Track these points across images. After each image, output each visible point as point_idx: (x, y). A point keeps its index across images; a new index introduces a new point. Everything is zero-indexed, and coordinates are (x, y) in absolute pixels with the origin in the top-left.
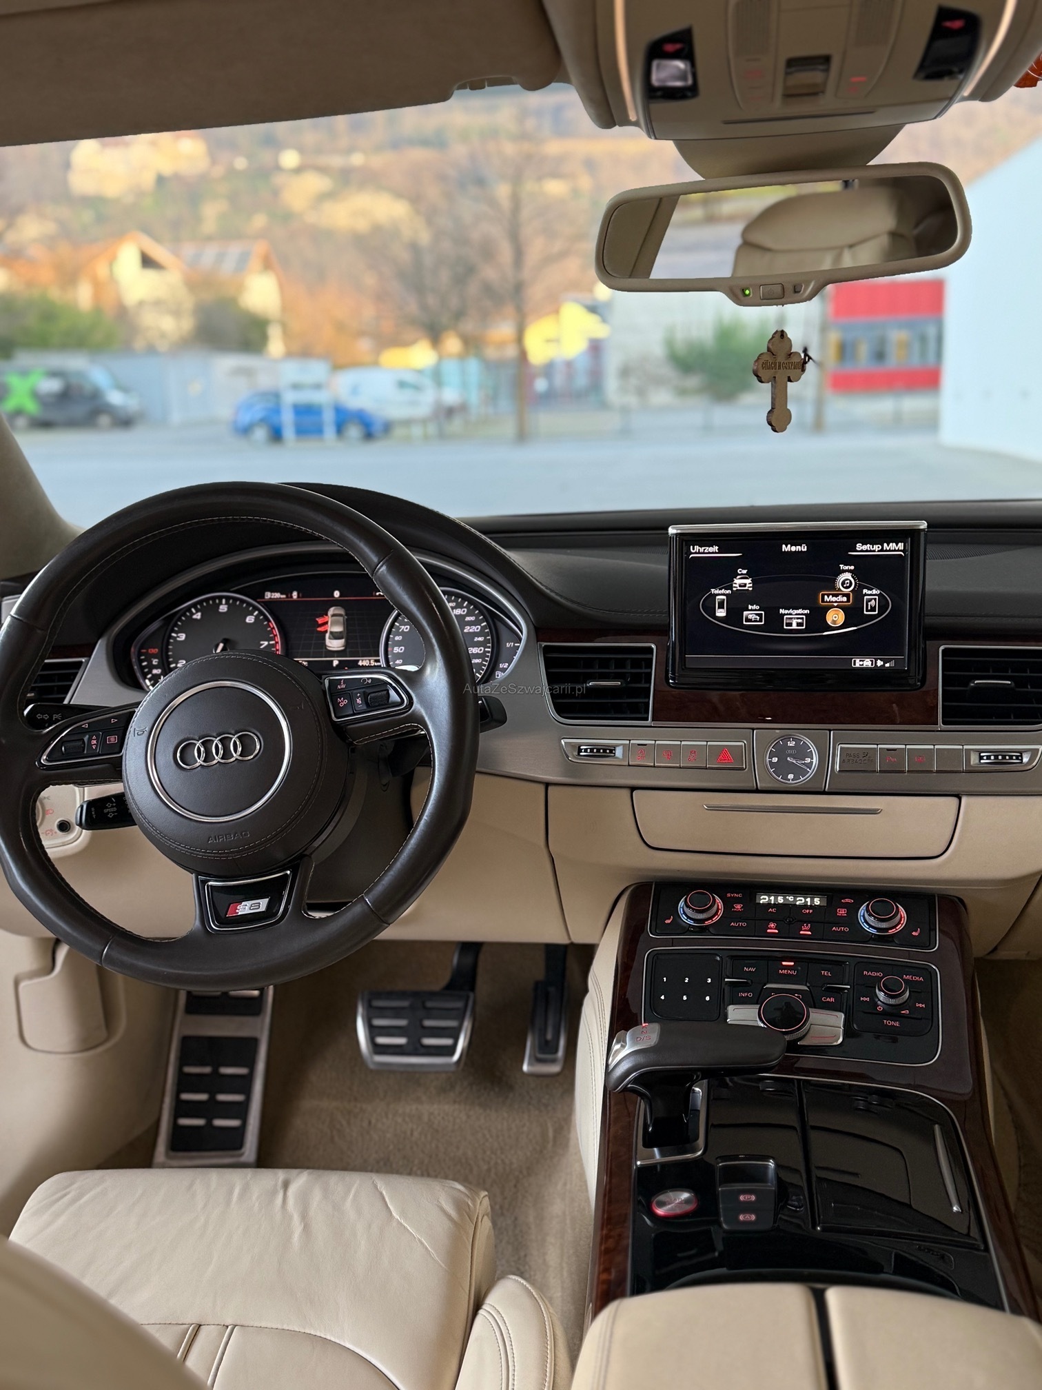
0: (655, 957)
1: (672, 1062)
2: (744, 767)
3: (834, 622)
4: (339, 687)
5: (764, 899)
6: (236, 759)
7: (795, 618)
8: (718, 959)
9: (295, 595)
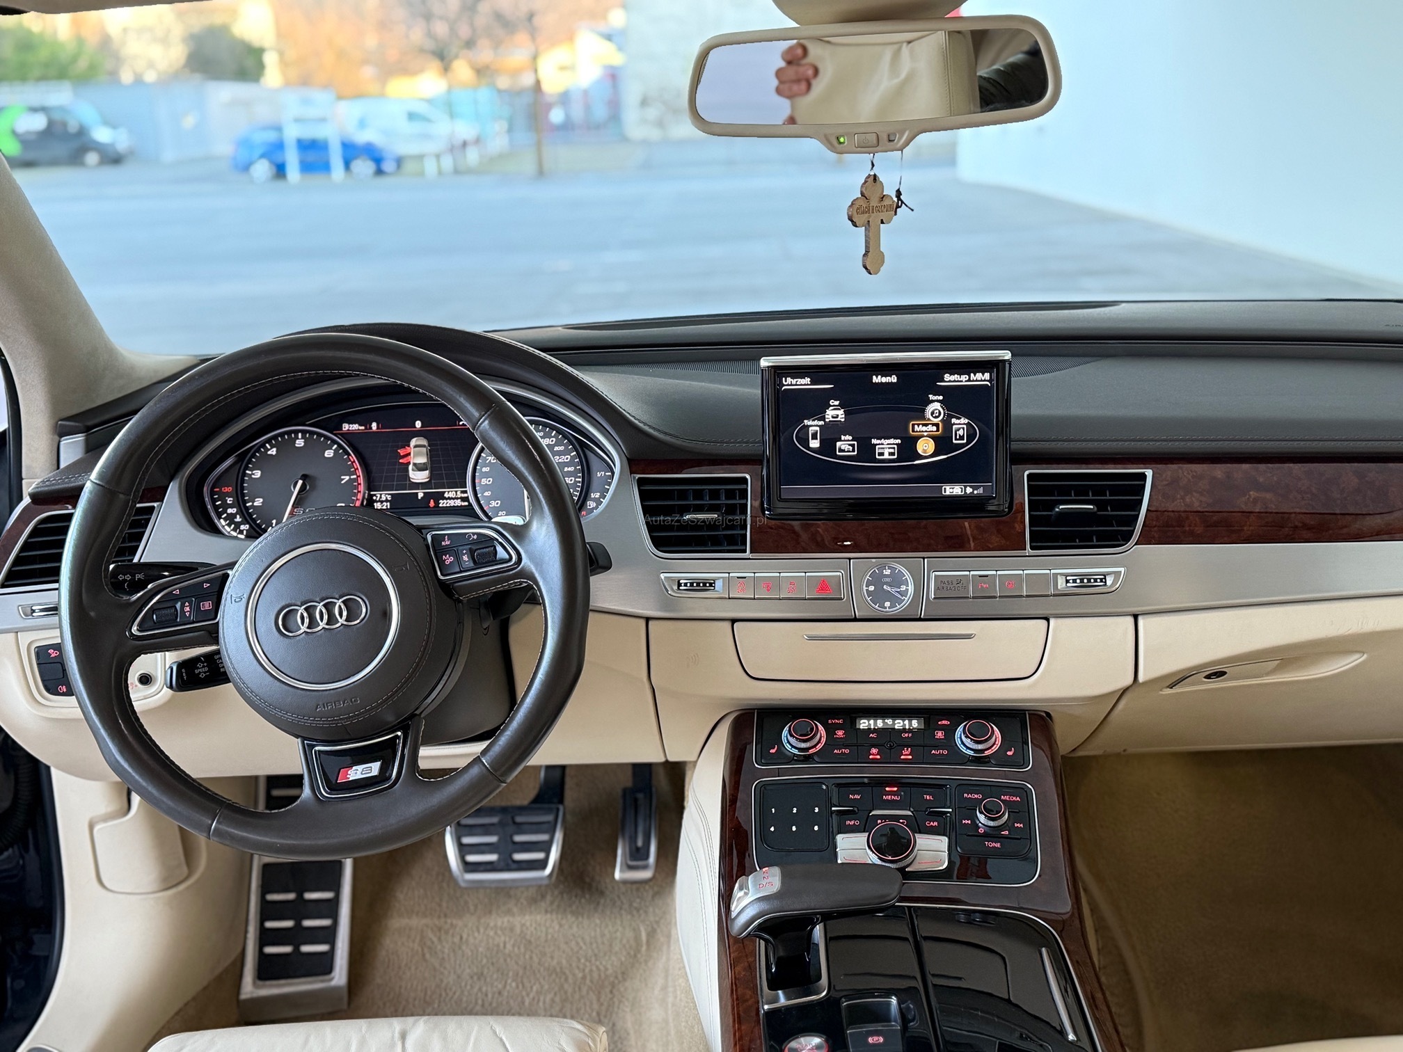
0: (762, 788)
1: (796, 906)
2: (842, 597)
3: (925, 451)
4: (443, 543)
5: (864, 724)
6: (342, 625)
7: (886, 448)
8: (824, 787)
9: (374, 426)
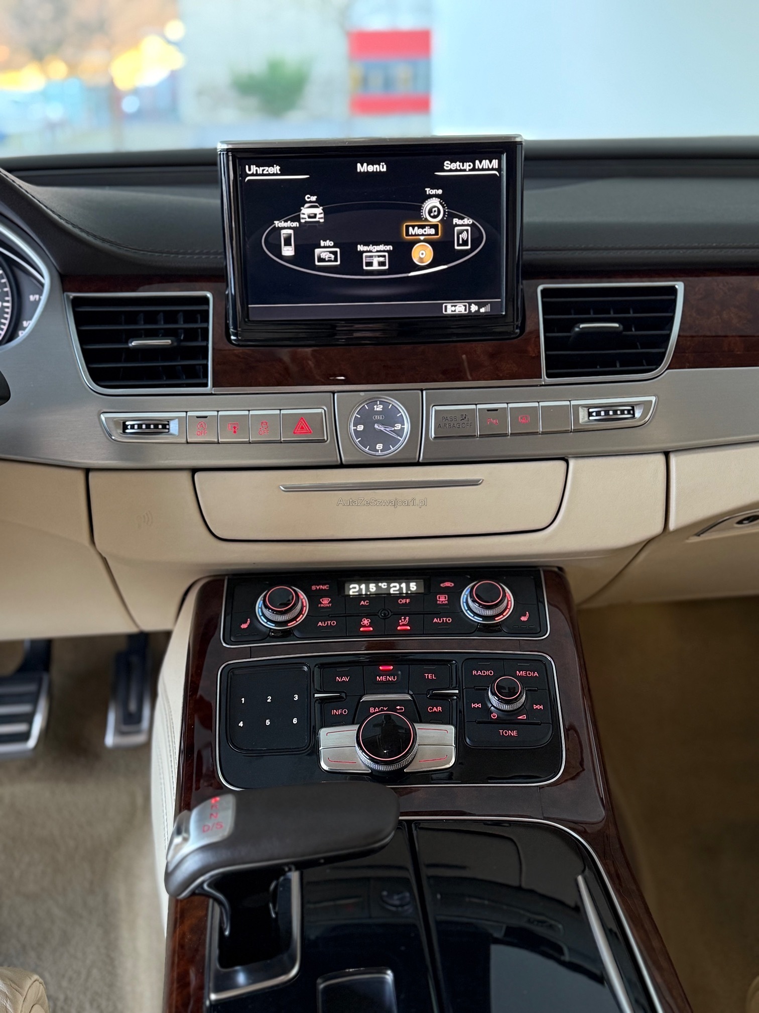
0: (230, 672)
2: (326, 438)
3: (421, 260)
5: (354, 589)
8: (306, 669)
